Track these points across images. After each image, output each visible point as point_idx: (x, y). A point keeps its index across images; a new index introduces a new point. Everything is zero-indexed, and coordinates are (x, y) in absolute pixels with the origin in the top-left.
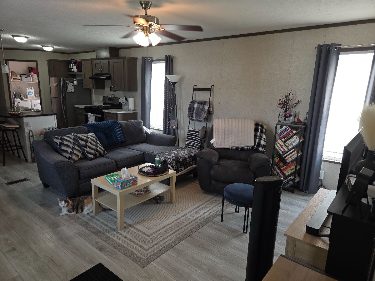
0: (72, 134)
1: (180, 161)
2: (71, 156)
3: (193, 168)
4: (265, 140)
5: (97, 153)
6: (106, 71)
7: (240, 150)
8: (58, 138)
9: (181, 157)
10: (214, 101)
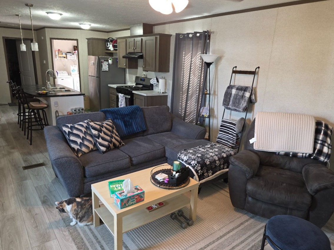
0: (86, 121)
1: (207, 164)
2: (81, 148)
3: (223, 173)
4: (330, 147)
5: (111, 145)
6: (139, 50)
7: (291, 156)
8: (67, 127)
9: (208, 158)
10: (258, 87)
